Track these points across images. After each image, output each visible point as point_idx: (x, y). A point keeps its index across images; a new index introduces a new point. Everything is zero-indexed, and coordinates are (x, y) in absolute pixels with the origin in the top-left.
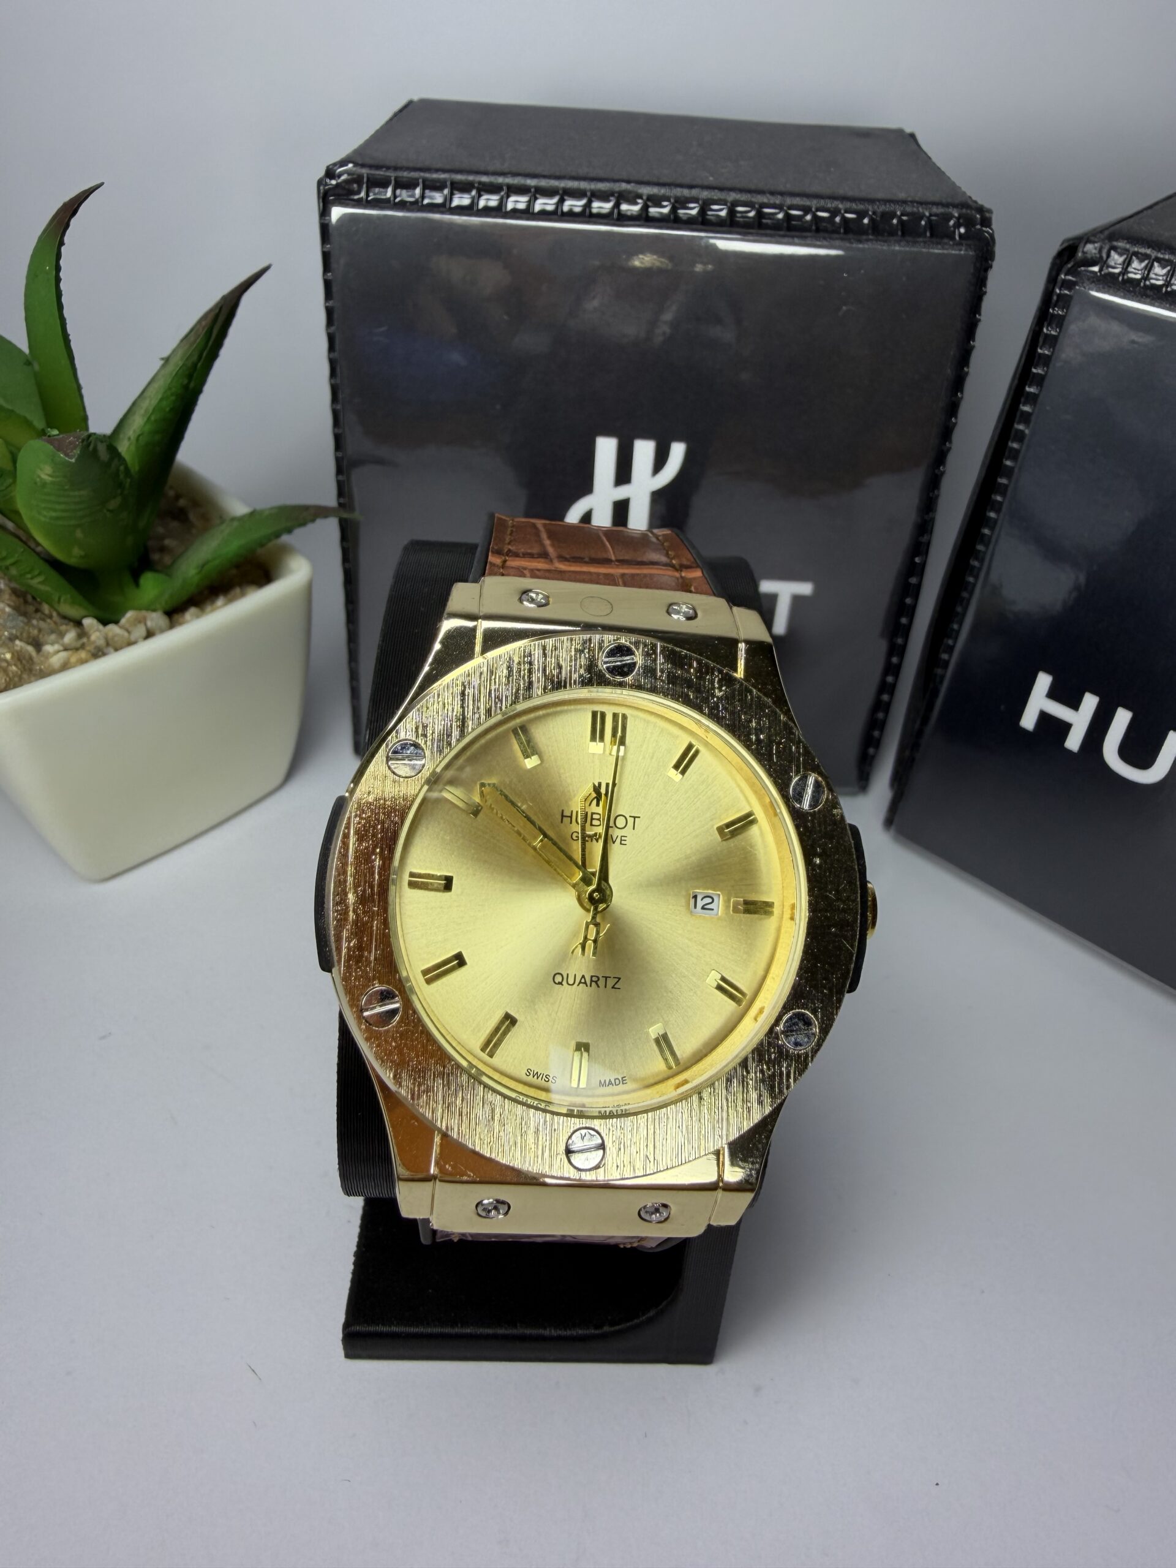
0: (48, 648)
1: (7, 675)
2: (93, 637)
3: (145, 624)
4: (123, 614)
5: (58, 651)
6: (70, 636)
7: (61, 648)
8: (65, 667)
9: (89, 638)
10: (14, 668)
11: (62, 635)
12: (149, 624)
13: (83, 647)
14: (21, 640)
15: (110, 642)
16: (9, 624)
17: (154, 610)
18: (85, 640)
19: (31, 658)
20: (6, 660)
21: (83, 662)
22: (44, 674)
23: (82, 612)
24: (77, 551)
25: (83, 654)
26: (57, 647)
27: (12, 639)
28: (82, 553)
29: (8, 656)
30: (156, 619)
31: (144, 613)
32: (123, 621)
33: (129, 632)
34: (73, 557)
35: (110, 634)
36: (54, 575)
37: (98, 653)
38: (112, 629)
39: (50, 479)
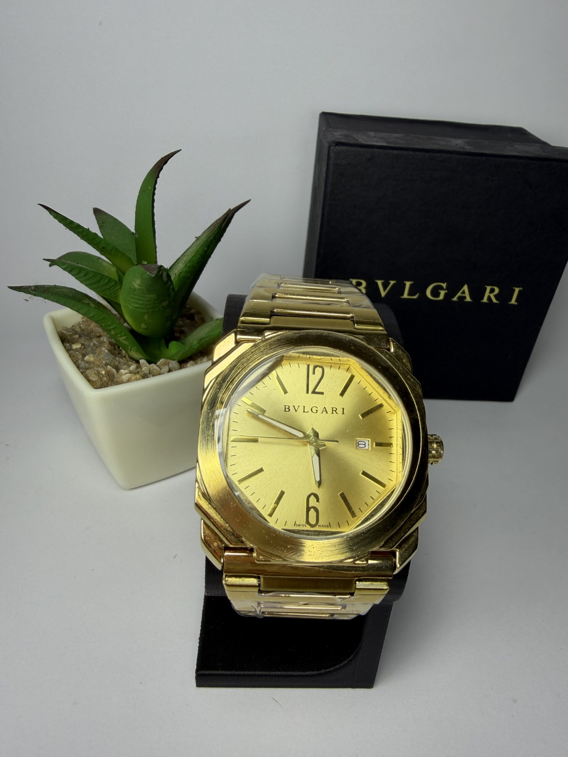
0: (122, 371)
1: (102, 381)
2: (143, 369)
3: (169, 366)
4: (159, 360)
5: (127, 373)
6: (133, 367)
7: (128, 372)
8: (129, 381)
9: (141, 369)
10: (105, 378)
11: (129, 366)
12: (170, 366)
13: (138, 373)
14: (110, 366)
15: (151, 372)
16: (106, 358)
17: (173, 360)
18: (139, 370)
19: (114, 375)
20: (102, 374)
21: (137, 379)
22: (118, 383)
23: (141, 356)
24: (143, 326)
25: (138, 376)
26: (126, 371)
27: (106, 365)
28: (146, 327)
29: (103, 372)
30: (174, 364)
31: (169, 360)
32: (158, 363)
33: (160, 369)
34: (141, 328)
35: (152, 368)
36: (131, 337)
37: (145, 376)
38: (153, 366)
39: (138, 287)
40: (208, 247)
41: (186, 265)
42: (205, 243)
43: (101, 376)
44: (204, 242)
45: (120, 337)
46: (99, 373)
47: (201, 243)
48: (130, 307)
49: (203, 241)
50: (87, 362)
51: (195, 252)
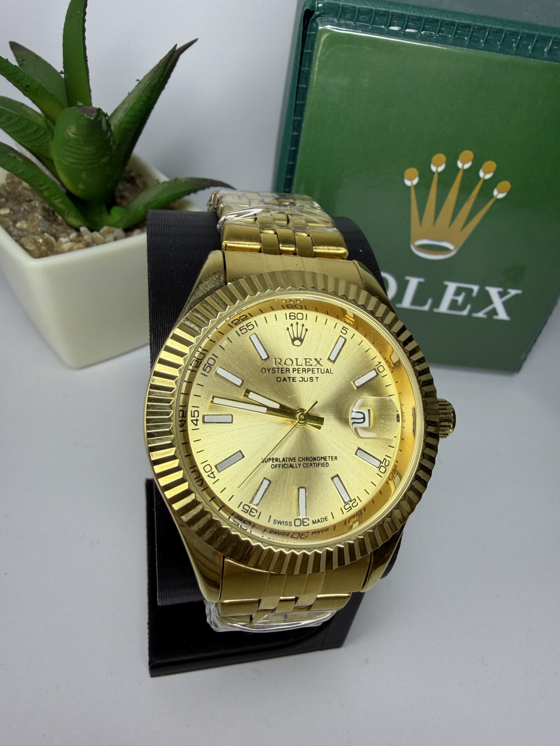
0: (63, 240)
1: (40, 251)
2: (85, 237)
3: (113, 234)
4: (101, 227)
5: (67, 242)
6: (73, 235)
7: (69, 240)
8: (71, 250)
9: (83, 237)
10: (43, 248)
11: (68, 235)
12: (115, 234)
13: (79, 241)
14: (48, 233)
15: (94, 240)
16: (41, 225)
17: (118, 227)
18: (81, 238)
19: (52, 244)
20: (39, 243)
21: (79, 249)
22: (58, 253)
23: (81, 223)
24: (81, 186)
25: (81, 245)
26: (66, 239)
27: (43, 232)
28: (84, 189)
29: (41, 241)
30: (119, 232)
31: (112, 228)
32: (102, 231)
33: (104, 237)
34: (78, 190)
35: (95, 237)
36: (67, 199)
37: (88, 245)
38: (96, 234)
39: (73, 136)
40: (152, 92)
41: (127, 114)
42: (148, 87)
43: (39, 245)
44: (148, 85)
45: (55, 199)
46: (35, 242)
47: (144, 86)
48: (65, 163)
49: (146, 84)
50: (20, 229)
51: (137, 97)
